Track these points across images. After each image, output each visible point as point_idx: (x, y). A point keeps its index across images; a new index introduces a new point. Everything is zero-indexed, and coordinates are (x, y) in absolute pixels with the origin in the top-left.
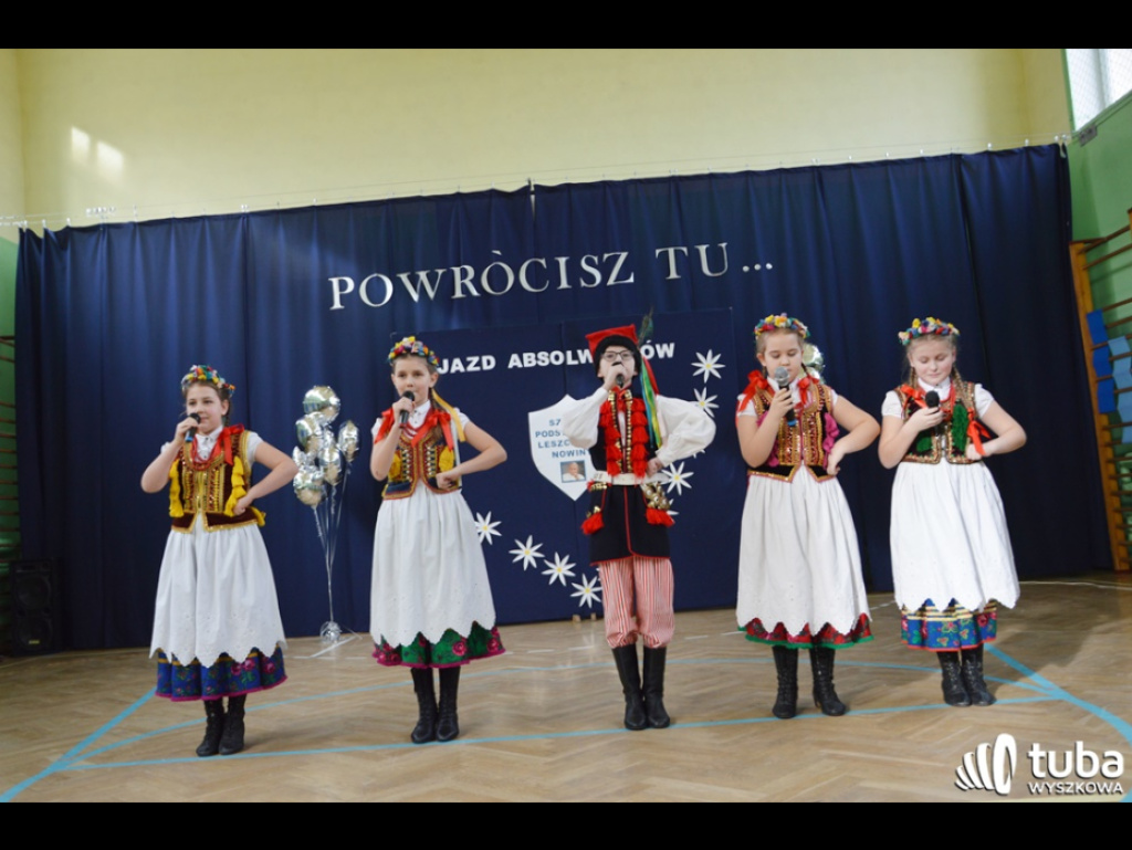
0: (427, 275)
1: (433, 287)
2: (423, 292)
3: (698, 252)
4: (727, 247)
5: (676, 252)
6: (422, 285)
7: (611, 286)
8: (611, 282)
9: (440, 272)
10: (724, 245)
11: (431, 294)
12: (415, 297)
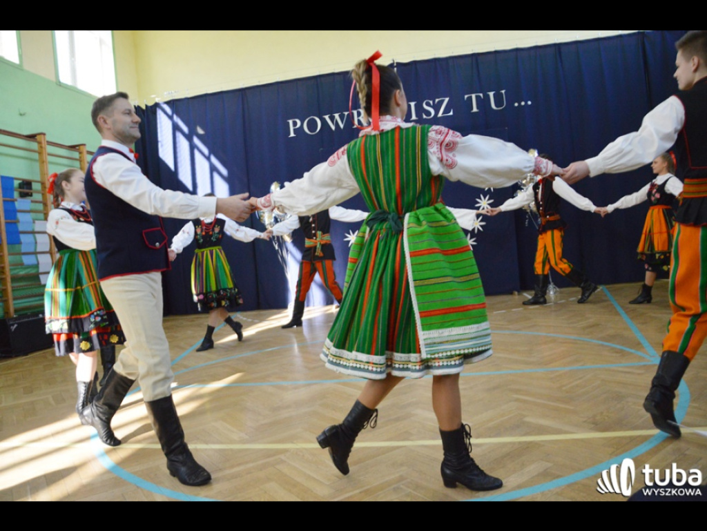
0: (340, 116)
1: (342, 122)
2: (337, 125)
3: (488, 96)
4: (505, 92)
5: (477, 97)
6: (337, 121)
7: (440, 118)
8: (440, 114)
9: (346, 113)
10: (503, 92)
11: (342, 126)
12: (333, 127)
